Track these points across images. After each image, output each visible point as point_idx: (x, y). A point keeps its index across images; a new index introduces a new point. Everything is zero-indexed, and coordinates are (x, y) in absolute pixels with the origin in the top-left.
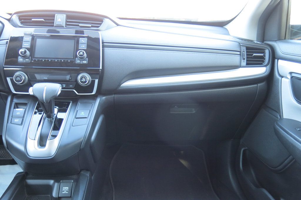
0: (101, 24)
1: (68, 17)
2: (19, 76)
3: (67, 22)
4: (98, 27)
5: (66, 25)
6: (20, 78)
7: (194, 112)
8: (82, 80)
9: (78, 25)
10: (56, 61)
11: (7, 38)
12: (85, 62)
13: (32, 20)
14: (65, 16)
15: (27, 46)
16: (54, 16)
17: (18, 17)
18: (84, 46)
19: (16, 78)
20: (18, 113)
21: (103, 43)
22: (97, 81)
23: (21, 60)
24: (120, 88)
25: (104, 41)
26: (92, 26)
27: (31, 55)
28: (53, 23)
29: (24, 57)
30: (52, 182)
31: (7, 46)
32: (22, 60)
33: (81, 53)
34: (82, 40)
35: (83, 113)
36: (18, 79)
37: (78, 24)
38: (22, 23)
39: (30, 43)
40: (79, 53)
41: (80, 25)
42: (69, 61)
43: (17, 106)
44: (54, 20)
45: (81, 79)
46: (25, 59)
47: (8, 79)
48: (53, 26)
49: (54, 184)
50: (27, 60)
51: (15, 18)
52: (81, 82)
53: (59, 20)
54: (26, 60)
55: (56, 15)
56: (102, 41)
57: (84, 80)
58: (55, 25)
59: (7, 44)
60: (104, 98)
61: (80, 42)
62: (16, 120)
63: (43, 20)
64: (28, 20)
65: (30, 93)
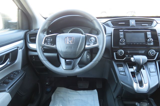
0: (152, 23)
1: (136, 21)
3: (136, 23)
4: (151, 25)
5: (136, 25)
8: (152, 53)
10: (138, 44)
11: (111, 33)
12: (152, 44)
13: (119, 23)
14: (134, 20)
15: (123, 37)
16: (129, 21)
17: (111, 22)
18: (150, 36)
22: (158, 53)
26: (148, 25)
27: (125, 41)
31: (112, 37)
32: (121, 44)
33: (151, 40)
36: (121, 53)
38: (113, 25)
40: (150, 40)
41: (142, 25)
42: (144, 44)
44: (129, 23)
47: (115, 53)
48: (129, 26)
49: (138, 104)
53: (133, 23)
54: (123, 44)
60: (158, 61)
61: (147, 34)
62: (122, 73)
63: (124, 23)
64: (116, 23)
65: (132, 61)
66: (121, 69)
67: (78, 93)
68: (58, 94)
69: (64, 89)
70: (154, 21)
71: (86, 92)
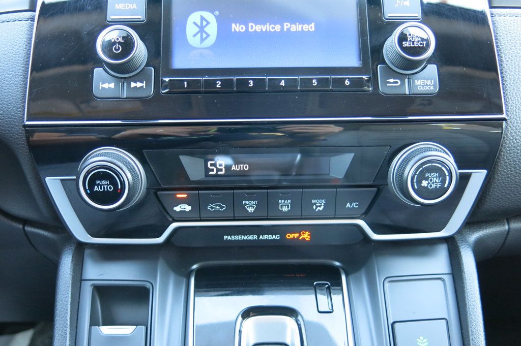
2: (108, 174)
6: (113, 182)
8: (424, 183)
10: (283, 83)
15: (132, 12)
18: (408, 3)
19: (92, 183)
23: (106, 86)
29: (123, 71)
31: (32, 19)
32: (112, 85)
33: (415, 39)
40: (402, 38)
42: (347, 83)
45: (422, 175)
46: (129, 80)
50: (139, 85)
52: (421, 192)
54: (133, 85)
57: (431, 182)
59: (34, 11)
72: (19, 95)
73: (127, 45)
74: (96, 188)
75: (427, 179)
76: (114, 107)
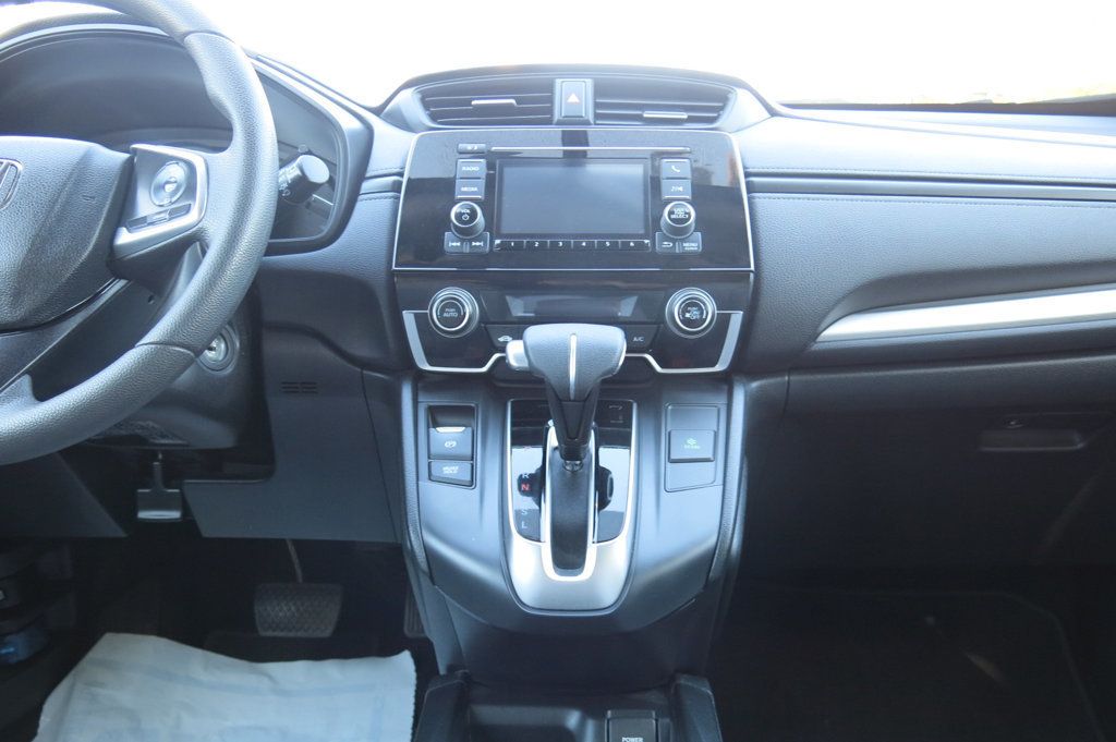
0: (722, 108)
1: (600, 90)
2: (453, 303)
3: (597, 105)
4: (713, 120)
5: (597, 116)
6: (458, 310)
7: (1080, 446)
8: (687, 315)
9: (639, 118)
10: (584, 244)
11: (398, 170)
12: (693, 245)
13: (474, 103)
14: (590, 82)
15: (473, 193)
16: (550, 88)
17: (419, 96)
18: (681, 189)
19: (443, 310)
20: (450, 445)
21: (747, 175)
22: (737, 318)
23: (454, 244)
24: (816, 347)
25: (750, 170)
26: (691, 120)
27: (488, 227)
28: (550, 111)
29: (466, 233)
30: (573, 719)
31: (398, 198)
32: (459, 244)
33: (679, 213)
34: (673, 167)
35: (691, 442)
36: (451, 313)
37: (639, 112)
38: (434, 117)
39: (482, 182)
40: (671, 213)
41: (649, 115)
42: (632, 244)
43: (436, 417)
44: (551, 100)
45: (684, 310)
46: (471, 241)
47: (409, 317)
48: (549, 122)
49: (582, 724)
50: (478, 244)
51: (409, 102)
52: (687, 322)
53: (573, 99)
54: (474, 244)
55: (558, 81)
56: (745, 168)
57: (693, 314)
58: (557, 117)
59: (400, 192)
60: (755, 385)
61: (664, 175)
62: (450, 470)
63: (513, 101)
64: (457, 103)
65: (513, 362)
66: (450, 436)
67: (270, 677)
68: (102, 685)
69: (152, 651)
70: (740, 92)
71: (332, 672)
72: (383, 253)
73: (473, 215)
74: (445, 315)
75: (689, 312)
76: (460, 259)
